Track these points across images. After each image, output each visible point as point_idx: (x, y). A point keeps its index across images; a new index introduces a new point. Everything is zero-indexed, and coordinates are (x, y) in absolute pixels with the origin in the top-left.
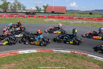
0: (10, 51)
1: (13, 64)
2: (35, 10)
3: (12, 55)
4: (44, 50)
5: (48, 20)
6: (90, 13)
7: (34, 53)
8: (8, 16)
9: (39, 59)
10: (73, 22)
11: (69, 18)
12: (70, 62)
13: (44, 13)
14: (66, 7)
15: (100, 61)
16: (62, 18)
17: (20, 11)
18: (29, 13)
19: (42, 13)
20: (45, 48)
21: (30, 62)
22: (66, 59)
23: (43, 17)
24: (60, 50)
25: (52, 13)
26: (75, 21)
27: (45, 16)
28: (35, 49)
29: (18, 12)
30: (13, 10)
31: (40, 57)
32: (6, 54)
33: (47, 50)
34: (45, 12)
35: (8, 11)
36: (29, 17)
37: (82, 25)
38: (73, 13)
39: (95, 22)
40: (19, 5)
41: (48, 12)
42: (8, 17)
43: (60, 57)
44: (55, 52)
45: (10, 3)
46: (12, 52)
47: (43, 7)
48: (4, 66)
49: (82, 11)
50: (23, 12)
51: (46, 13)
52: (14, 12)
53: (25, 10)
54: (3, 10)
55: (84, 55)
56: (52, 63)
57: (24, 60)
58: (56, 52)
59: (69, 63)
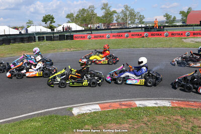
0: (119, 100)
1: (127, 126)
2: (163, 22)
3: (123, 107)
4: (187, 103)
5: (193, 39)
7: (164, 107)
8: (113, 36)
9: (177, 121)
13: (183, 26)
17: (134, 26)
18: (151, 29)
19: (177, 26)
20: (189, 100)
21: (158, 126)
23: (182, 34)
25: (200, 26)
27: (185, 33)
28: (168, 100)
29: (129, 28)
30: (121, 25)
31: (179, 118)
32: (113, 105)
33: (194, 105)
34: (185, 24)
35: (112, 27)
36: (152, 35)
40: (132, 14)
41: (192, 24)
42: (114, 38)
45: (116, 13)
46: (123, 103)
47: (180, 14)
48: (110, 126)
50: (139, 28)
51: (186, 26)
52: (123, 27)
53: (143, 23)
54: (104, 25)
57: (146, 119)
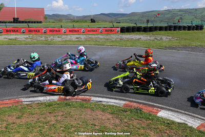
4: (1, 102)
5: (6, 36)
6: (91, 19)
10: (60, 39)
11: (51, 31)
12: (59, 118)
14: (43, 9)
15: (113, 106)
16: (36, 31)
22: (50, 113)
24: (36, 96)
25: (14, 22)
26: (64, 36)
33: (9, 102)
37: (77, 43)
38: (59, 21)
39: (101, 37)
41: (5, 20)
43: (37, 111)
44: (26, 103)
49: (77, 17)
55: (85, 100)
56: (20, 126)
58: (28, 103)
59: (57, 121)
